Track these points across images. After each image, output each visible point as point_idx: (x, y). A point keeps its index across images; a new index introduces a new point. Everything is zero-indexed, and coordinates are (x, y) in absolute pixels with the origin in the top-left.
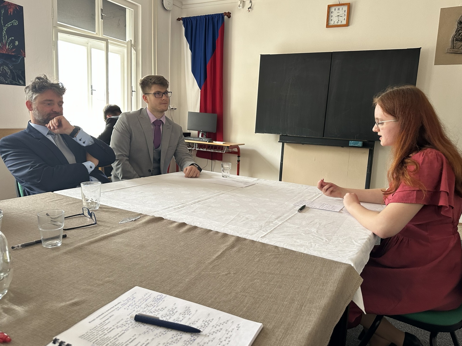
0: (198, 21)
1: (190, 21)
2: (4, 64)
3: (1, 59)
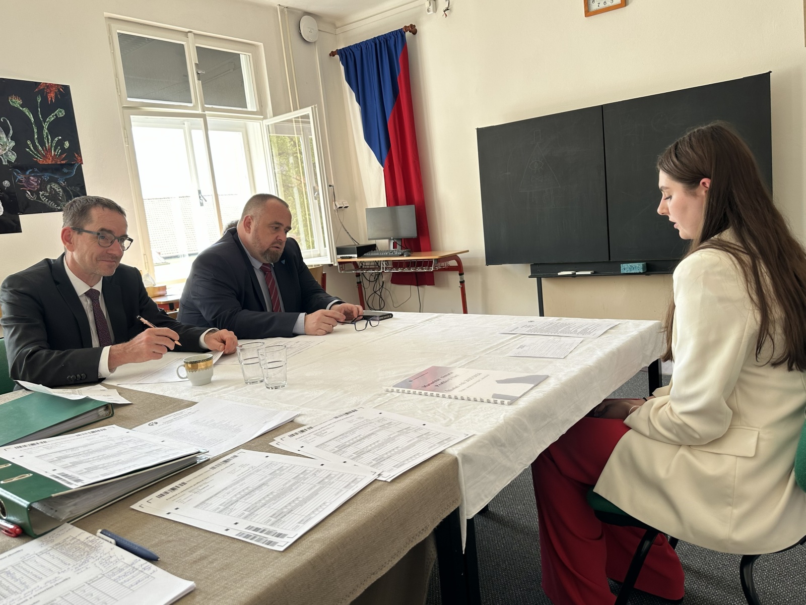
0: (363, 50)
1: (350, 53)
2: (52, 180)
3: (46, 174)
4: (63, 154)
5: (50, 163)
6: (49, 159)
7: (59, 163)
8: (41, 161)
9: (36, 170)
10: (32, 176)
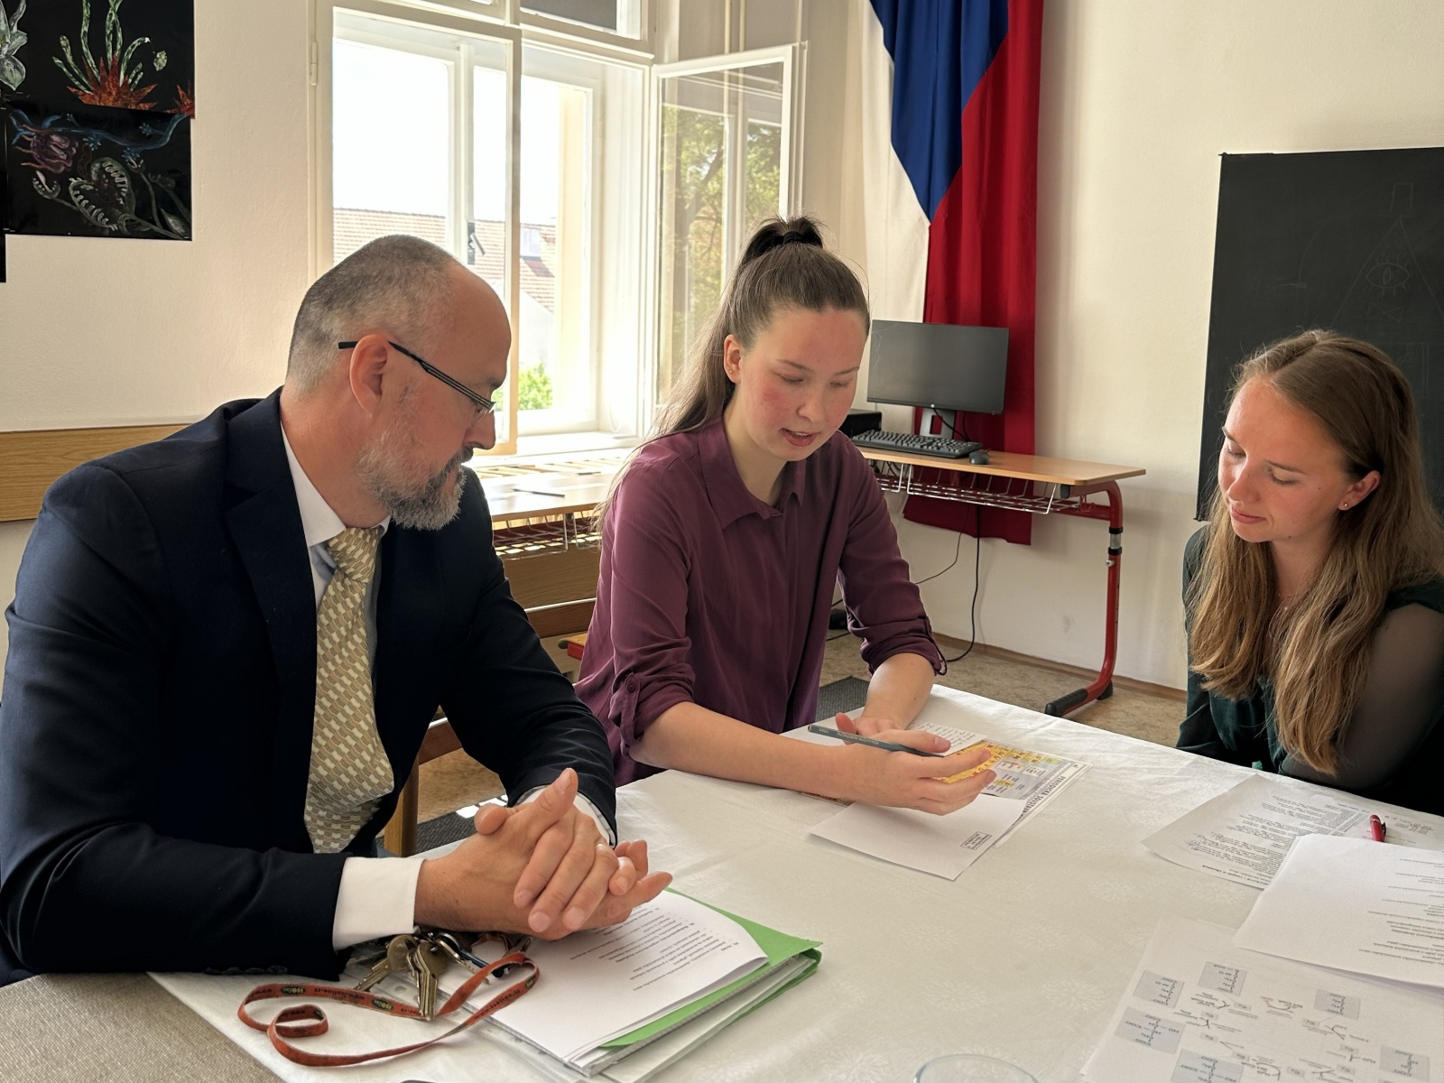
2: (108, 151)
3: (95, 132)
4: (148, 85)
5: (110, 104)
6: (110, 94)
7: (133, 107)
8: (87, 95)
9: (70, 118)
10: (59, 134)
